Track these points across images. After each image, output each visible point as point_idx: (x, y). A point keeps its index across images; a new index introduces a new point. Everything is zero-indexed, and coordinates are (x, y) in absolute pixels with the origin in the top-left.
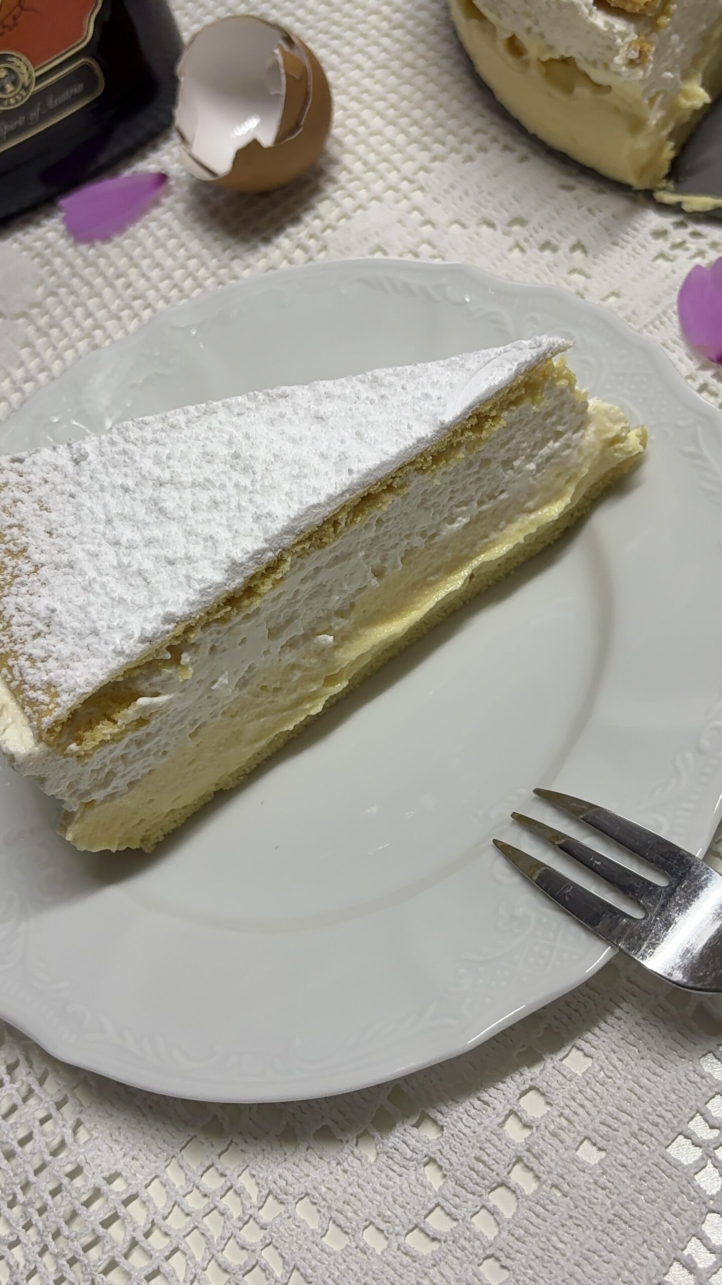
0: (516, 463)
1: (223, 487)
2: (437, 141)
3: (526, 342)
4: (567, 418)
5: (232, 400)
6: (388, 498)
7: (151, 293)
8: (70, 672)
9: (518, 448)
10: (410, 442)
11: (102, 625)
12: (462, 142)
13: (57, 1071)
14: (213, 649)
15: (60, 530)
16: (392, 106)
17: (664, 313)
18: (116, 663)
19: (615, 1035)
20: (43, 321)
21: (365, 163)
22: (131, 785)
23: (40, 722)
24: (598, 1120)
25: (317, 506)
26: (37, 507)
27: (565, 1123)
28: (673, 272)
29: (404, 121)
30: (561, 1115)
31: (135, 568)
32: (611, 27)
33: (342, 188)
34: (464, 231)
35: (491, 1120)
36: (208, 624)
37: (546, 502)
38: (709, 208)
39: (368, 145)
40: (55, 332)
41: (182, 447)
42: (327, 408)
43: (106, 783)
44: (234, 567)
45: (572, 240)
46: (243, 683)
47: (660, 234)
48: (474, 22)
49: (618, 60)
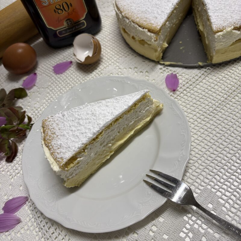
0: (142, 111)
1: (91, 119)
2: (120, 54)
3: (143, 91)
4: (150, 103)
5: (91, 104)
6: (121, 119)
7: (71, 83)
8: (65, 155)
9: (142, 109)
10: (124, 109)
11: (70, 146)
12: (124, 54)
13: (64, 229)
14: (90, 149)
15: (61, 129)
16: (112, 48)
17: (163, 83)
18: (74, 153)
19: (168, 214)
20: (51, 89)
21: (108, 58)
22: (76, 175)
23: (60, 165)
24: (166, 230)
25: (109, 121)
26: (56, 125)
27: (160, 231)
28: (164, 75)
29: (114, 51)
30: (159, 229)
31: (76, 135)
32: (151, 35)
33: (104, 63)
34: (126, 70)
35: (147, 232)
36: (90, 144)
37: (147, 118)
38: (169, 64)
39: (108, 55)
40: (53, 91)
41: (83, 112)
42: (108, 104)
43: (72, 175)
44: (94, 134)
45: (146, 71)
46: (96, 154)
47: (161, 69)
48: (126, 34)
49: (153, 40)
